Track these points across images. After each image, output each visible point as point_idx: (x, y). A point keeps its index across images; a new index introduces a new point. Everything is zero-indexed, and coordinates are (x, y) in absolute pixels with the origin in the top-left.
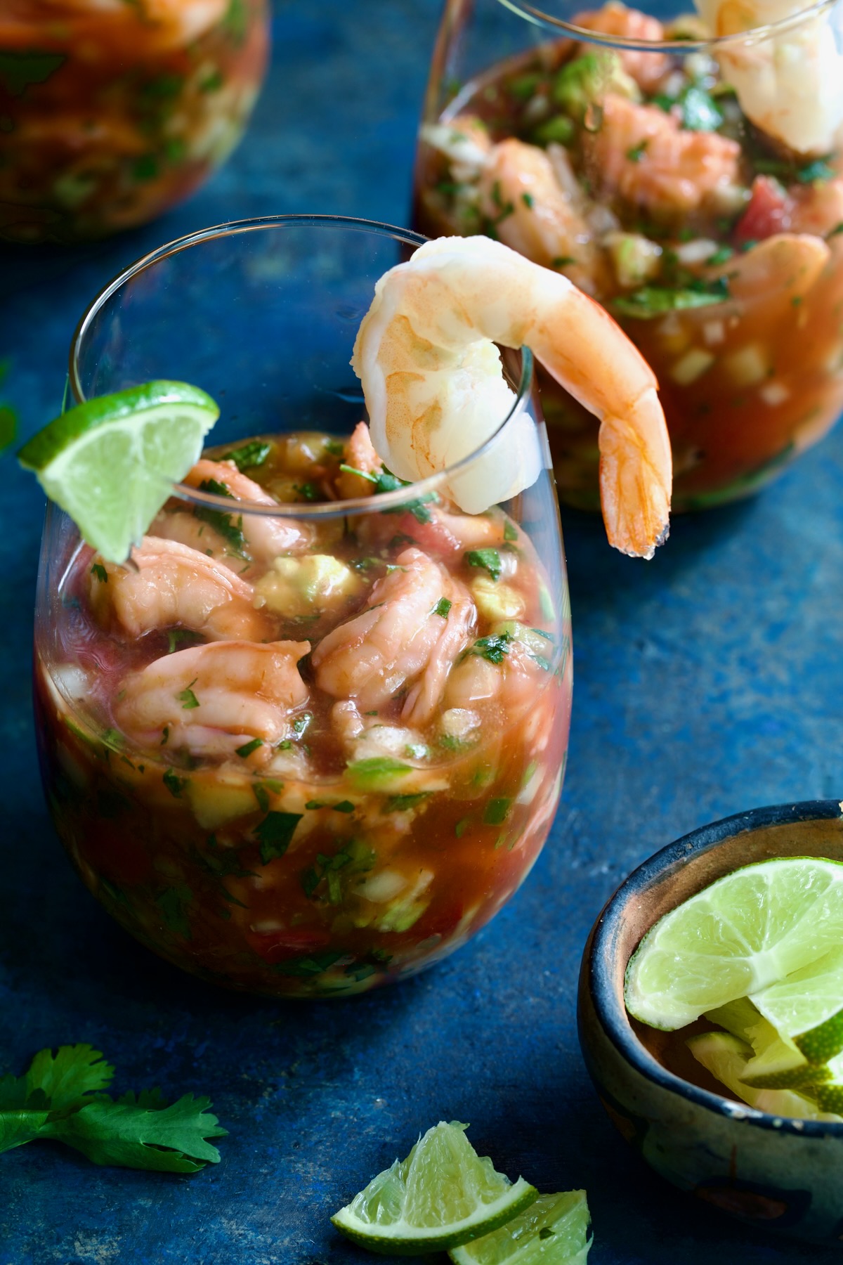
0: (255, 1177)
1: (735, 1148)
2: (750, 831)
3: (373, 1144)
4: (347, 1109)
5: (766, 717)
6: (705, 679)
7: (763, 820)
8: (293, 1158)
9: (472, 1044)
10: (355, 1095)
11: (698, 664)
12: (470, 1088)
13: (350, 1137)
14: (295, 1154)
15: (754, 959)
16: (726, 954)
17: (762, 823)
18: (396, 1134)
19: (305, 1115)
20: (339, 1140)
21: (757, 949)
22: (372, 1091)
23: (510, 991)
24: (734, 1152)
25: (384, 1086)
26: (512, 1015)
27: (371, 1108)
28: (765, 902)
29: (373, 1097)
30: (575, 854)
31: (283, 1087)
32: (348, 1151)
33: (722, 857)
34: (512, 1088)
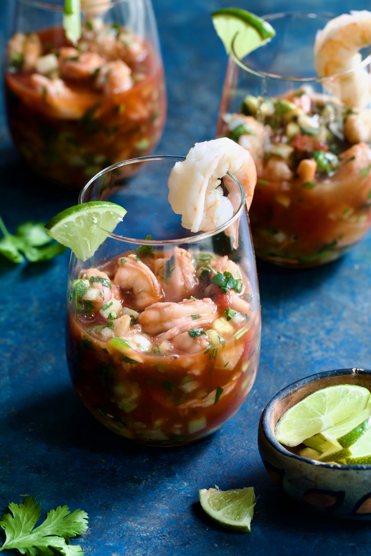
0: (140, 508)
1: (316, 476)
2: (320, 379)
3: (183, 497)
4: (174, 486)
5: (326, 359)
6: (303, 348)
7: (324, 375)
8: (154, 502)
9: (220, 465)
10: (176, 482)
11: (300, 343)
12: (219, 479)
13: (175, 495)
14: (154, 501)
15: (322, 418)
16: (312, 417)
17: (324, 376)
18: (192, 494)
19: (158, 489)
20: (171, 496)
21: (323, 414)
22: (183, 480)
23: (233, 448)
24: (316, 478)
25: (187, 479)
26: (234, 455)
27: (182, 486)
28: (325, 400)
29: (183, 482)
30: (256, 404)
31: (150, 480)
32: (174, 499)
33: (310, 389)
34: (235, 479)
